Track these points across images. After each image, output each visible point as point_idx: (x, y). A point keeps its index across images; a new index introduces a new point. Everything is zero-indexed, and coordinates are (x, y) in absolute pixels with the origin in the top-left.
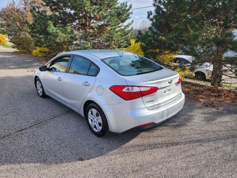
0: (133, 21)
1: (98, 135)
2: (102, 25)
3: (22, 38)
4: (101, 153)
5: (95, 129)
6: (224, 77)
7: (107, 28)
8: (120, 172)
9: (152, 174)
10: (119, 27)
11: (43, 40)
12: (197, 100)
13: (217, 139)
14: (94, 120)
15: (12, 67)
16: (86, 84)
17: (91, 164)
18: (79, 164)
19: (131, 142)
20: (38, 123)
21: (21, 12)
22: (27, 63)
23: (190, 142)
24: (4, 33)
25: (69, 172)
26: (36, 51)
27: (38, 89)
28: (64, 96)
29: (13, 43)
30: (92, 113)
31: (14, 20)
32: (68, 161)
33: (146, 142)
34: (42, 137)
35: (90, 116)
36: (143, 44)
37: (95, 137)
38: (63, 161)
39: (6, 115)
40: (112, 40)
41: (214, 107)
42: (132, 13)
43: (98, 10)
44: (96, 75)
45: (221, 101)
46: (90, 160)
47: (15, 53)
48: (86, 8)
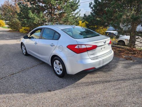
0: (80, 10)
1: (60, 76)
2: (61, 13)
3: (14, 22)
4: (62, 87)
5: (58, 73)
6: (136, 43)
7: (64, 14)
8: (74, 98)
9: (94, 99)
10: (72, 14)
11: (26, 22)
12: (120, 56)
13: (134, 78)
14: (58, 67)
15: (7, 39)
16: (52, 45)
17: (56, 94)
18: (48, 94)
19: (80, 80)
20: (23, 70)
21: (12, 6)
22: (17, 36)
23: (117, 80)
24: (2, 19)
25: (42, 98)
26: (22, 29)
27: (23, 50)
28: (39, 54)
29: (8, 25)
30: (56, 63)
31: (9, 11)
32: (42, 92)
33: (89, 80)
34: (25, 78)
35: (55, 65)
36: (87, 22)
37: (58, 77)
38: (38, 92)
39: (4, 65)
40: (68, 22)
41: (131, 60)
42: (79, 5)
43: (59, 3)
44: (58, 39)
45: (135, 57)
46: (55, 91)
47: (9, 31)
48: (51, 2)
